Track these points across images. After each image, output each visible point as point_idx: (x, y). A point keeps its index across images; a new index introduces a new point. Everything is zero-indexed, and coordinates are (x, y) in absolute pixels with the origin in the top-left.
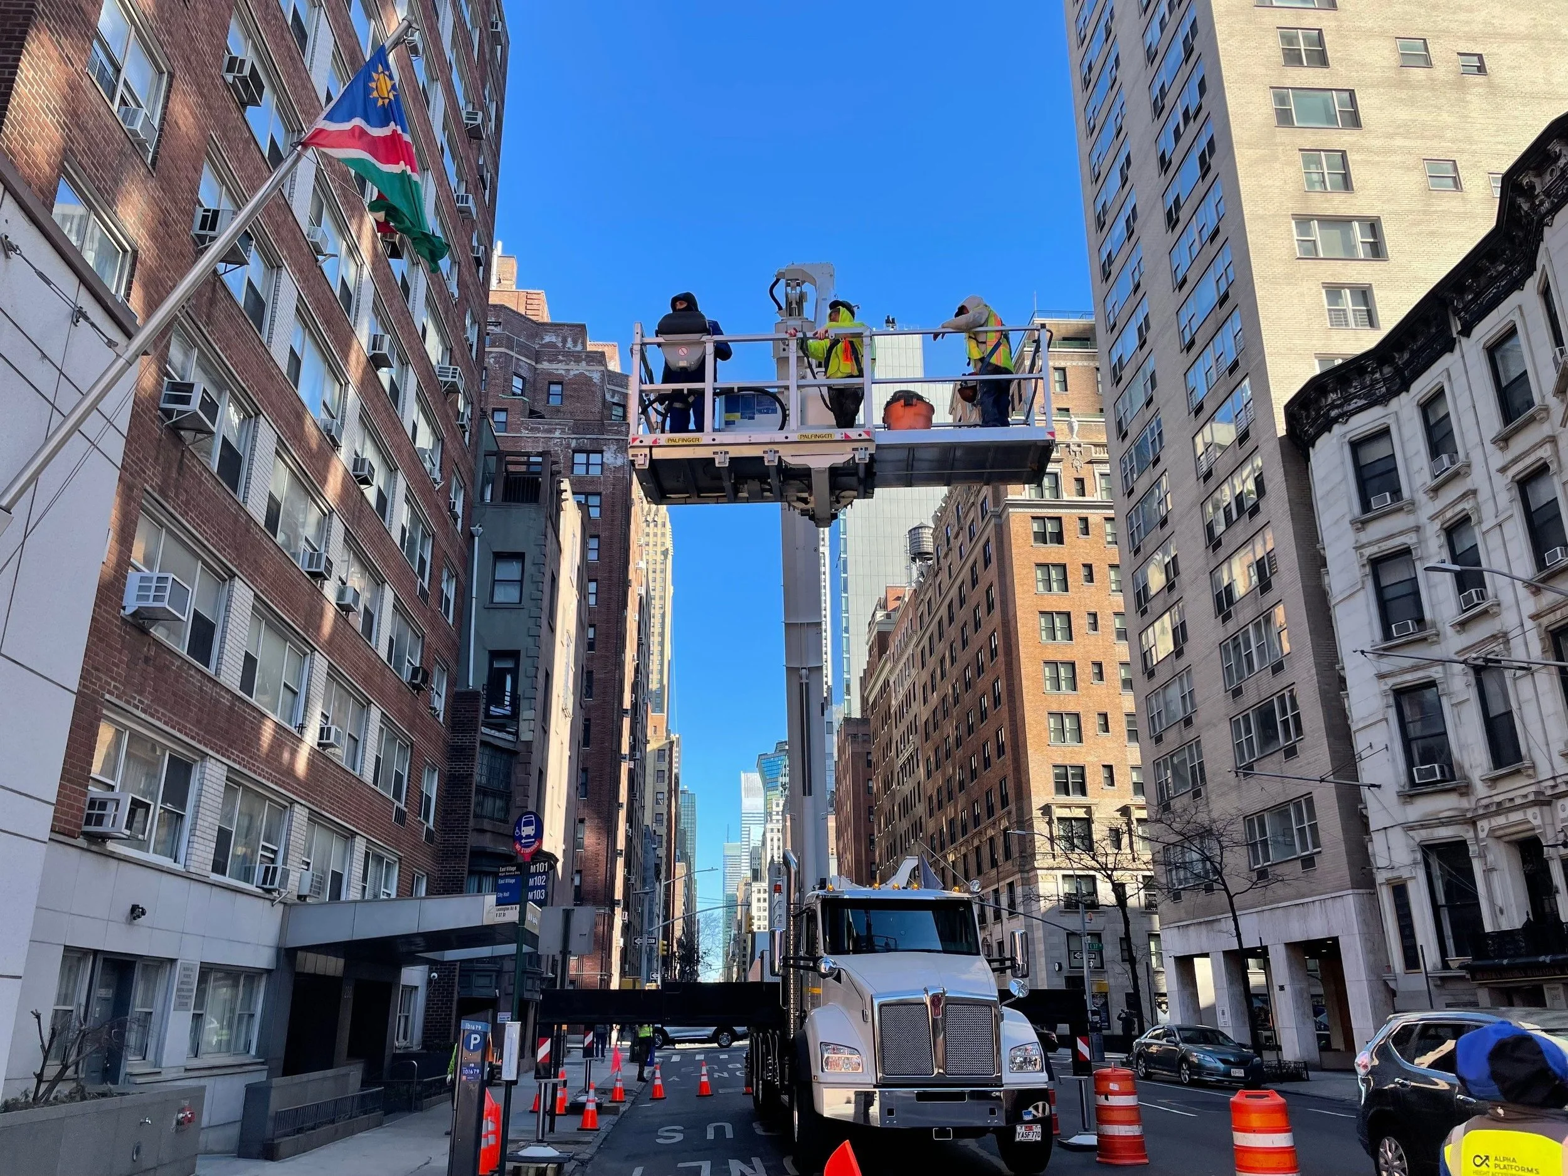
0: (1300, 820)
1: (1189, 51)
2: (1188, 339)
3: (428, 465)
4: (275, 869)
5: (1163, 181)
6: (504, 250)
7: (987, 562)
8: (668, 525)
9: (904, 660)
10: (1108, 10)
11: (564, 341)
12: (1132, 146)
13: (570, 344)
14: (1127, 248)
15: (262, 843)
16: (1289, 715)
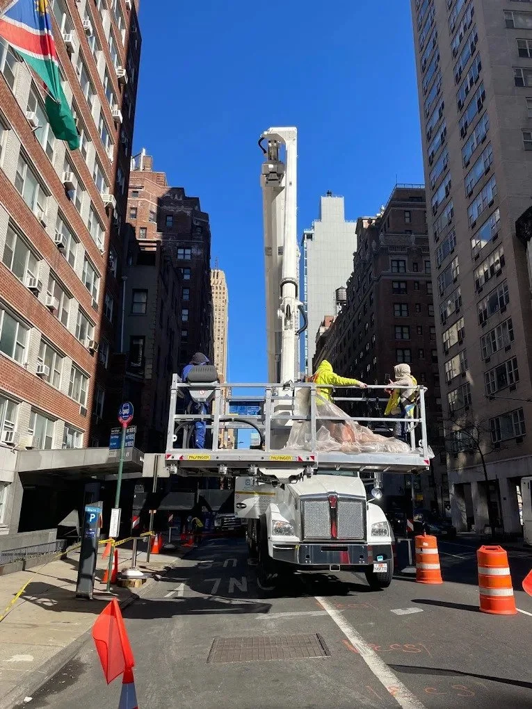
0: (516, 420)
1: (473, 49)
2: (470, 190)
3: (98, 244)
4: (12, 433)
5: (460, 114)
6: (146, 154)
7: (371, 302)
8: (226, 289)
9: (332, 349)
10: (434, 33)
11: (174, 196)
12: (445, 98)
13: (176, 198)
14: (441, 149)
15: (5, 420)
16: (513, 371)
